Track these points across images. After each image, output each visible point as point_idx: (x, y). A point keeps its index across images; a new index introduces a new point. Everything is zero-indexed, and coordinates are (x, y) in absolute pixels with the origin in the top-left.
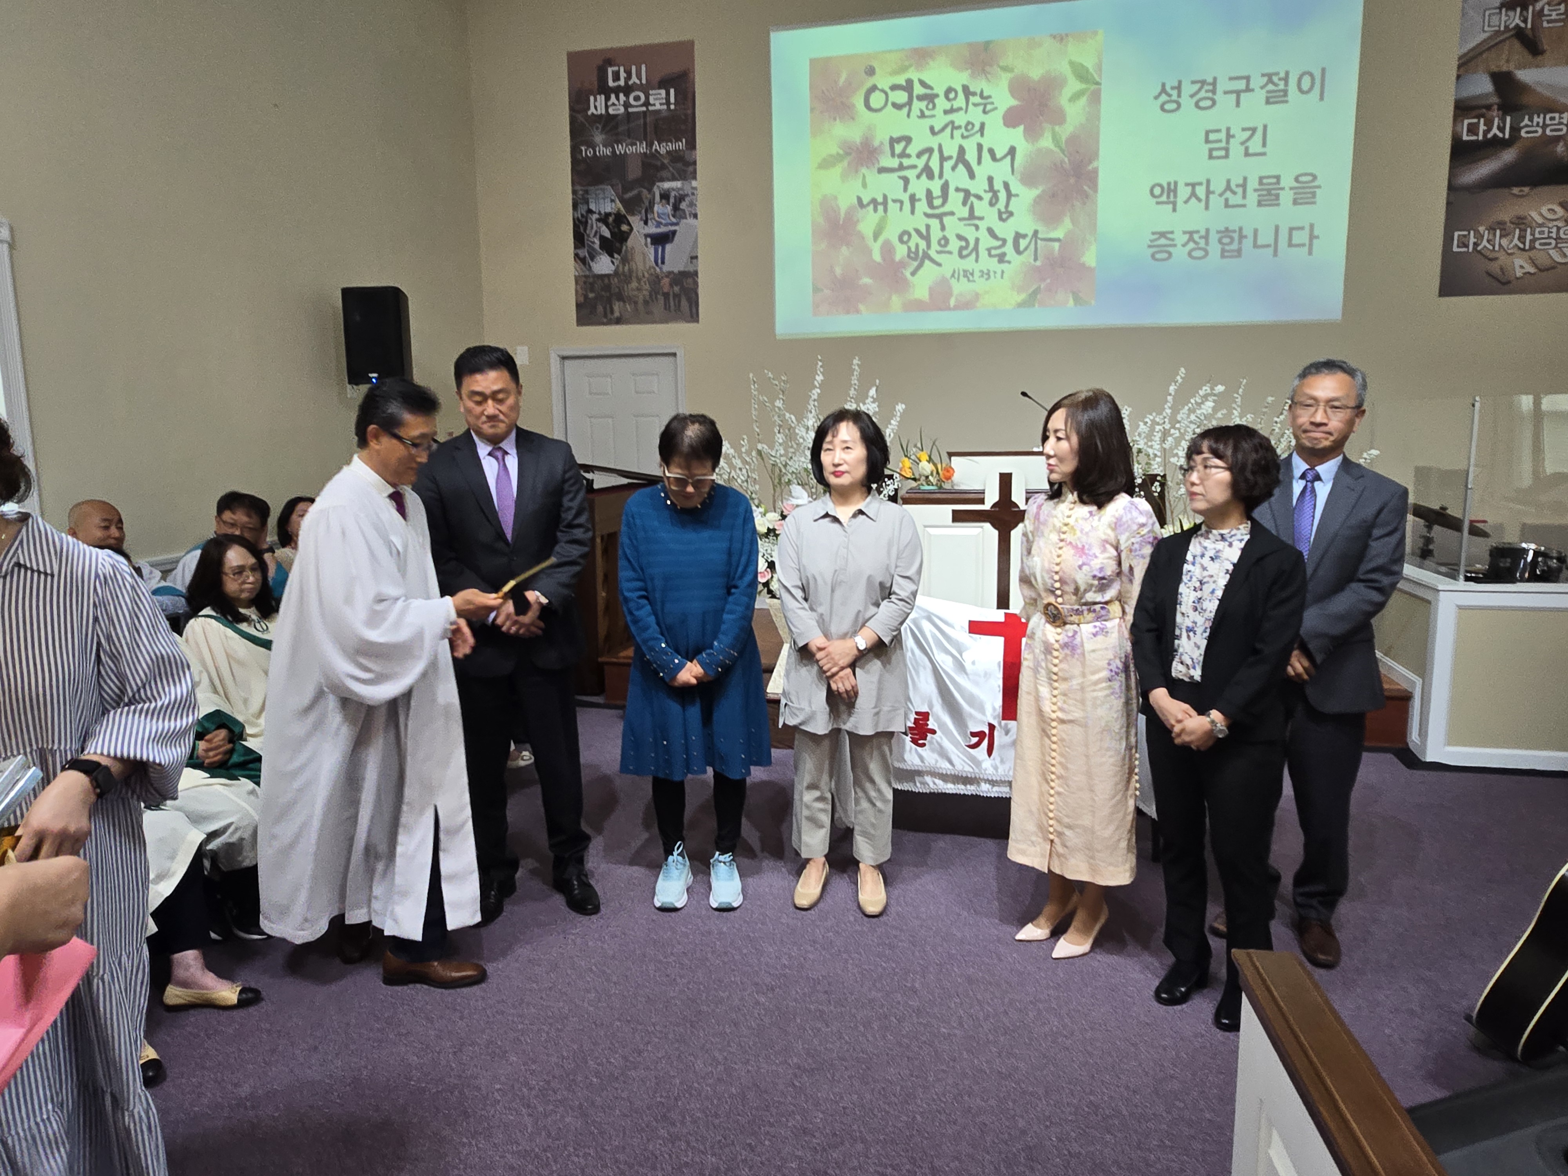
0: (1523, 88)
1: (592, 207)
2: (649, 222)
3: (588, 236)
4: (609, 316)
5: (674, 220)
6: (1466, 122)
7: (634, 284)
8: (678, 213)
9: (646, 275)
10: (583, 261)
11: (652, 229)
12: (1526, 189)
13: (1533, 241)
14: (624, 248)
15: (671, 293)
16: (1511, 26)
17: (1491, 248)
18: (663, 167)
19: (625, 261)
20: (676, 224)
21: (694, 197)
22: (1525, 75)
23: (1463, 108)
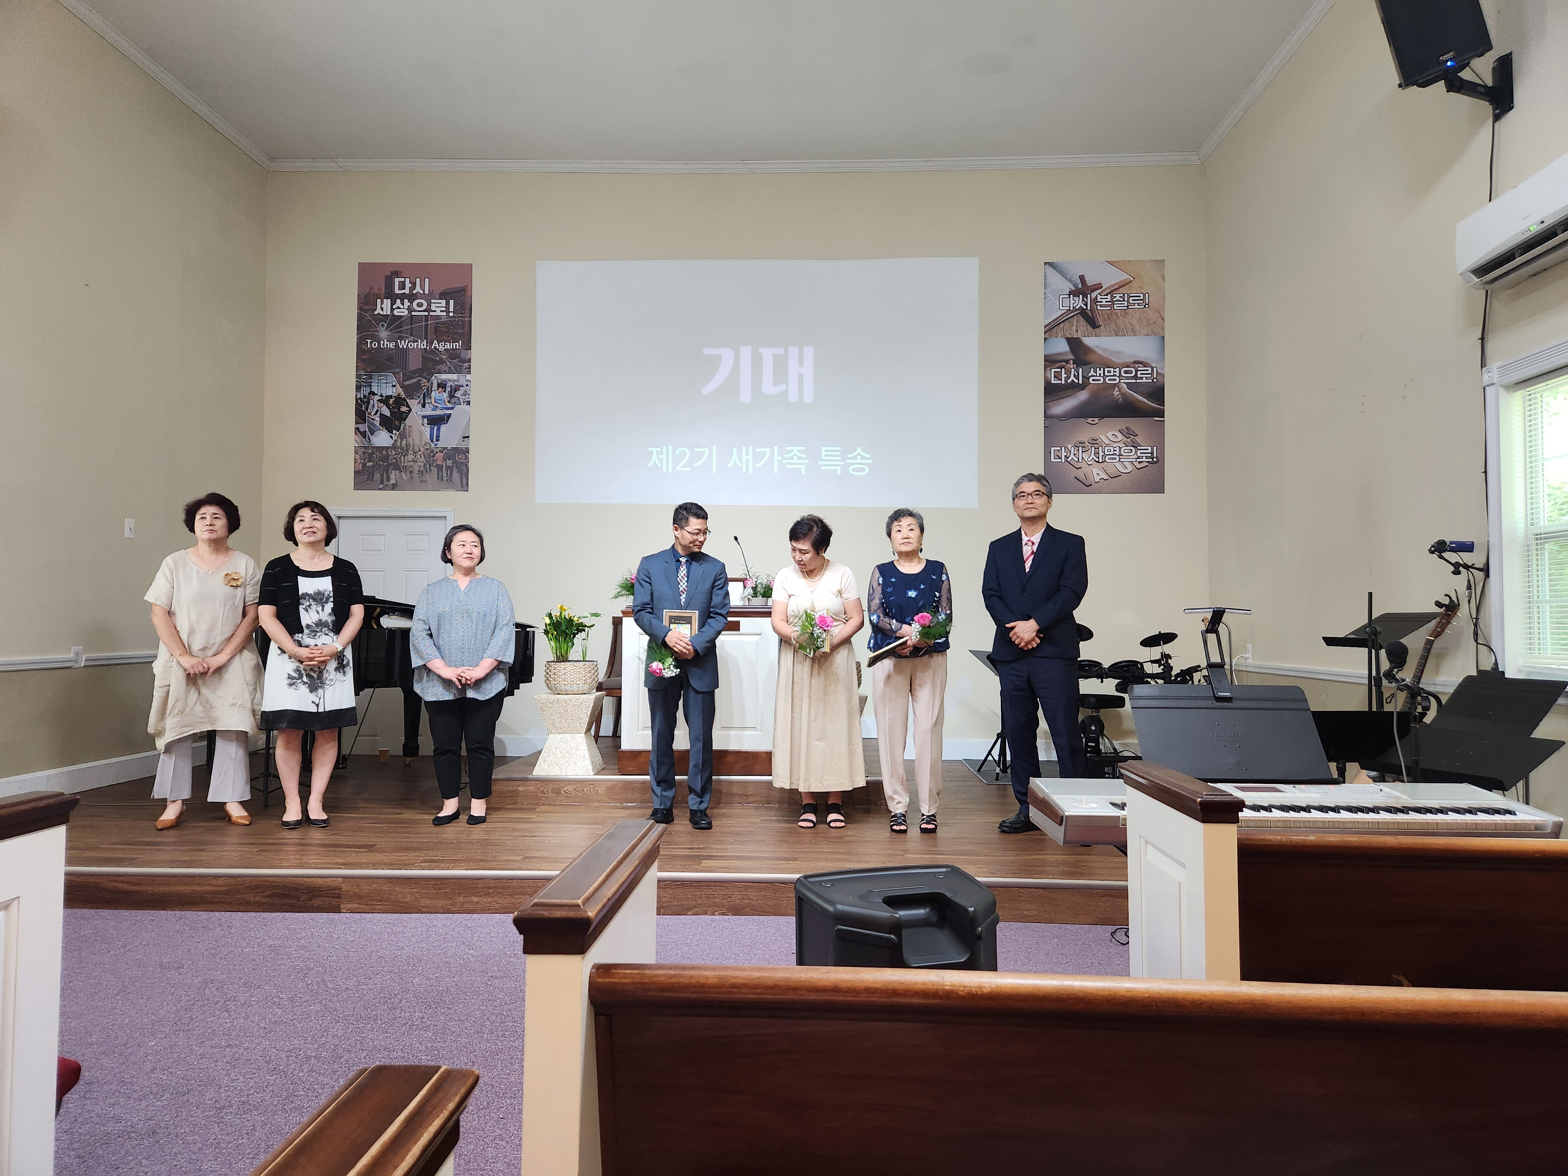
0: (1089, 350)
1: (375, 389)
2: (427, 405)
3: (370, 414)
4: (385, 482)
5: (449, 405)
6: (1053, 370)
7: (411, 457)
8: (453, 400)
9: (422, 449)
10: (364, 434)
11: (428, 411)
12: (1096, 420)
13: (1104, 455)
14: (403, 425)
15: (444, 465)
16: (1077, 308)
17: (1077, 460)
18: (442, 362)
19: (402, 436)
20: (452, 408)
21: (467, 388)
22: (1089, 341)
23: (1050, 361)
